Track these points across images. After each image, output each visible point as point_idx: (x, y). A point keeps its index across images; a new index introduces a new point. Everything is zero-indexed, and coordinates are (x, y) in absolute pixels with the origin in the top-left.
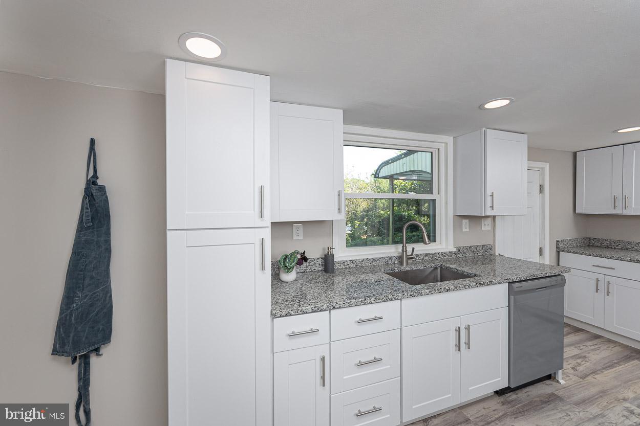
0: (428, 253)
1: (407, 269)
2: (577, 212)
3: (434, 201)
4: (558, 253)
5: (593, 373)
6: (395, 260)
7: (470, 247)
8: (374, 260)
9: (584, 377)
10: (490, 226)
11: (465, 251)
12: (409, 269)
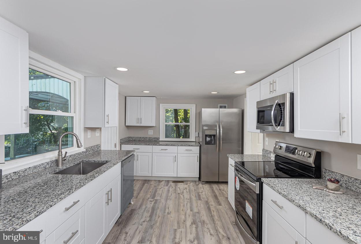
0: (71, 154)
1: (64, 168)
2: (126, 125)
3: (72, 117)
4: (121, 145)
5: (138, 194)
6: (51, 164)
7: (92, 147)
8: (35, 167)
9: (137, 198)
10: (99, 133)
11: (90, 150)
12: (65, 168)
